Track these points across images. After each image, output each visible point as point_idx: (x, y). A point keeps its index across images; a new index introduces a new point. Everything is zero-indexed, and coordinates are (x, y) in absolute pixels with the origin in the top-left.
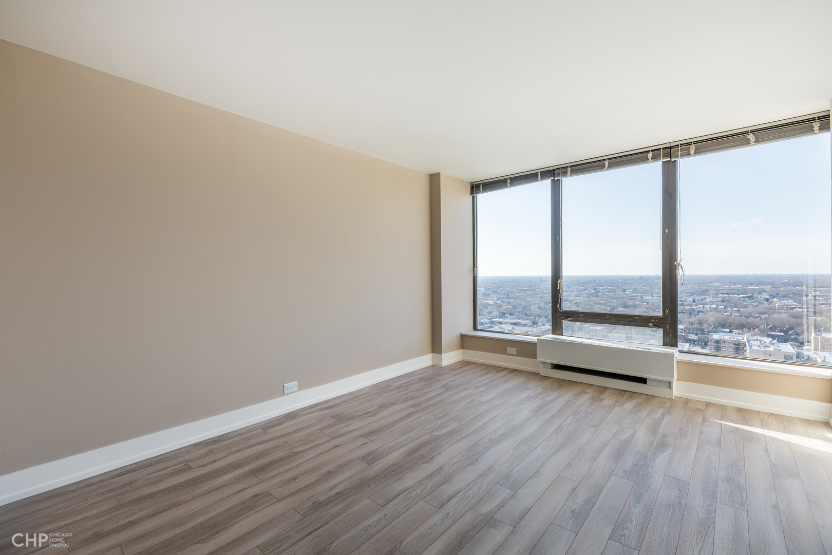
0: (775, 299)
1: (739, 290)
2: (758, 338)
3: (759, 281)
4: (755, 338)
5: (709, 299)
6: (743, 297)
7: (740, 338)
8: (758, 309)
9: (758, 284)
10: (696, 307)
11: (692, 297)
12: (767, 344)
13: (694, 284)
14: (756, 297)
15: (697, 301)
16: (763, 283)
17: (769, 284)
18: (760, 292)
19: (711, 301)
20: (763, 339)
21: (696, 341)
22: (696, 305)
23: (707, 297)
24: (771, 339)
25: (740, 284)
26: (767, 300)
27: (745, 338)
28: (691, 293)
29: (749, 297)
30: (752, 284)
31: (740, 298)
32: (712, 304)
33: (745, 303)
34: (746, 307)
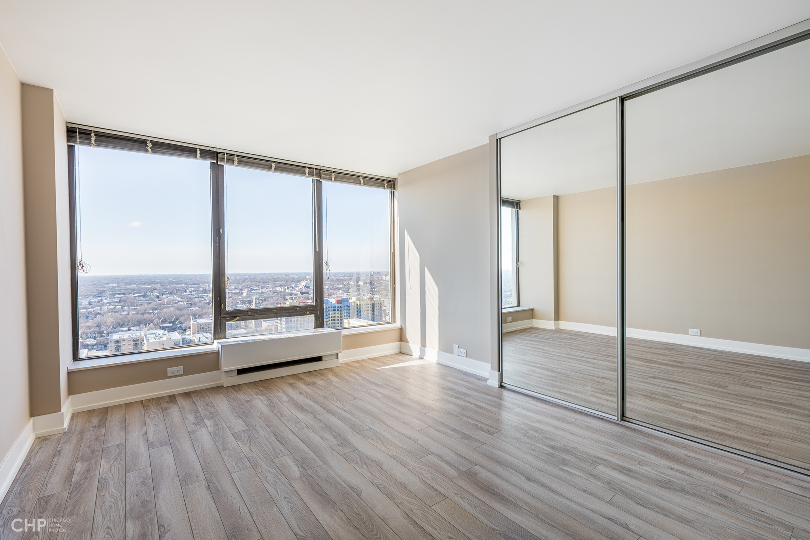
0: (164, 297)
1: (134, 290)
2: (153, 332)
3: (151, 281)
4: (151, 333)
5: (106, 301)
6: (138, 296)
7: (139, 335)
8: (151, 306)
9: (150, 284)
10: (93, 310)
11: (88, 300)
12: (161, 336)
13: (89, 286)
14: (149, 296)
15: (94, 304)
16: (154, 283)
17: (158, 283)
18: (152, 291)
19: (108, 303)
20: (157, 332)
21: (95, 345)
22: (93, 308)
23: (104, 299)
24: (164, 331)
25: (135, 284)
26: (158, 297)
27: (143, 334)
28: (86, 296)
29: (144, 296)
30: (145, 284)
31: (135, 297)
32: (110, 306)
33: (140, 302)
34: (142, 305)
